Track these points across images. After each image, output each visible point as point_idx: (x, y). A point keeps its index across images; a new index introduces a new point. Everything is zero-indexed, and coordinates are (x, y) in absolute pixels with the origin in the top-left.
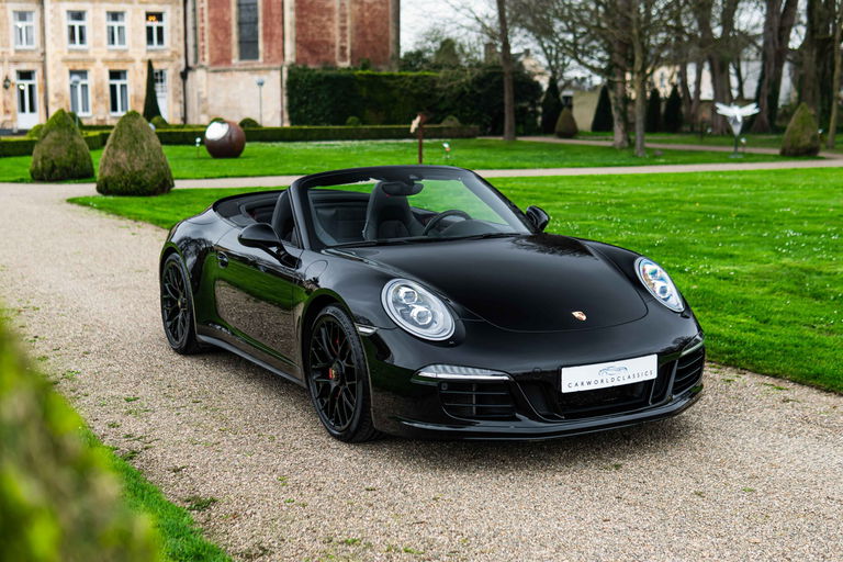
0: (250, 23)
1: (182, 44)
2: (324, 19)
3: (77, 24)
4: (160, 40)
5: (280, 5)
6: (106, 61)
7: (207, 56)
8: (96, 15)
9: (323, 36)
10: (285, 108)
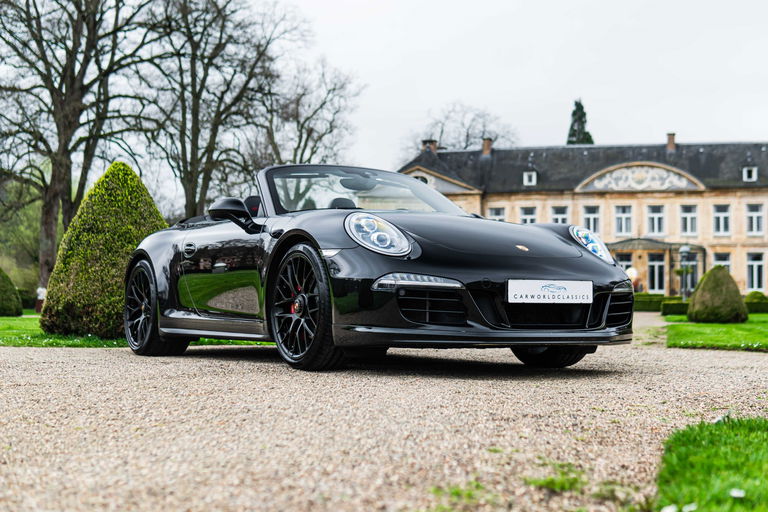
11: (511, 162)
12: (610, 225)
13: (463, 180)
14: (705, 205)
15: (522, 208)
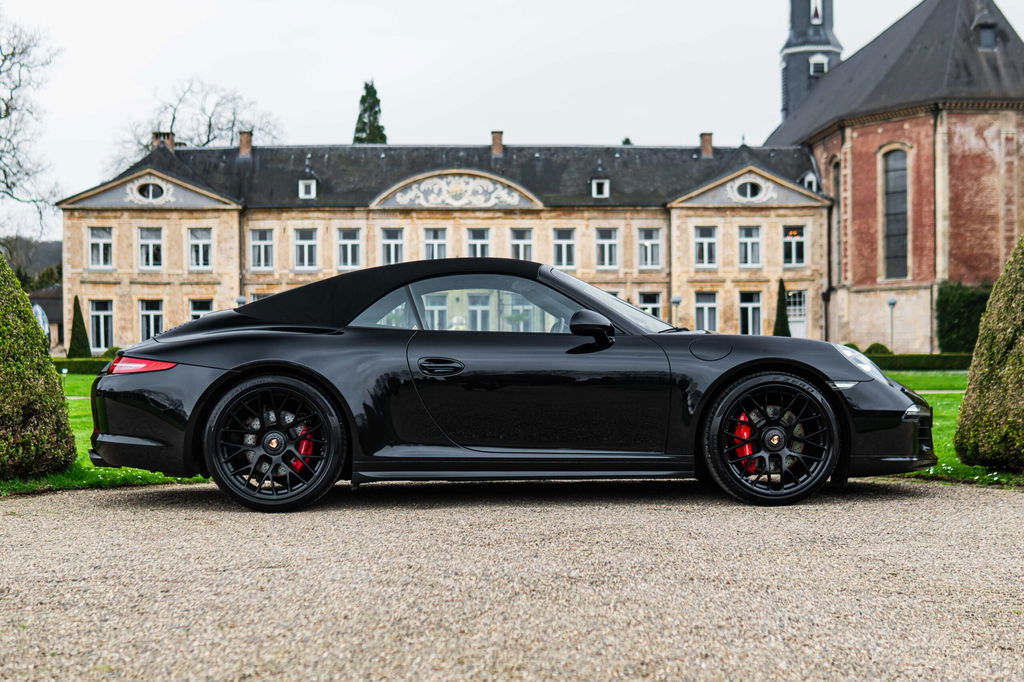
0: (899, 235)
1: (825, 262)
2: (986, 228)
3: (706, 241)
4: (800, 257)
5: (932, 214)
6: (737, 282)
7: (849, 275)
8: (727, 230)
9: (984, 248)
10: (934, 334)
11: (280, 166)
12: (417, 254)
13: (213, 190)
14: (544, 229)
15: (297, 230)
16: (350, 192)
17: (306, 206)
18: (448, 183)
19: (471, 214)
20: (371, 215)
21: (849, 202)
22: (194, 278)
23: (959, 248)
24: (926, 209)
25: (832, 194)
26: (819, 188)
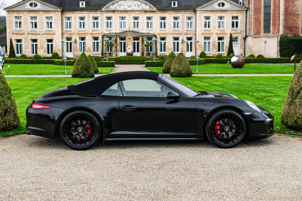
0: (268, 20)
1: (245, 28)
2: (296, 18)
3: (207, 21)
4: (237, 26)
5: (279, 13)
6: (217, 34)
7: (252, 32)
8: (214, 18)
9: (295, 24)
10: (278, 51)
12: (117, 25)
13: (53, 4)
14: (156, 17)
15: (79, 17)
16: (96, 5)
17: (82, 10)
18: (126, 2)
19: (133, 12)
20: (102, 12)
21: (253, 9)
22: (47, 32)
23: (287, 24)
24: (277, 12)
25: (247, 6)
26: (243, 4)
